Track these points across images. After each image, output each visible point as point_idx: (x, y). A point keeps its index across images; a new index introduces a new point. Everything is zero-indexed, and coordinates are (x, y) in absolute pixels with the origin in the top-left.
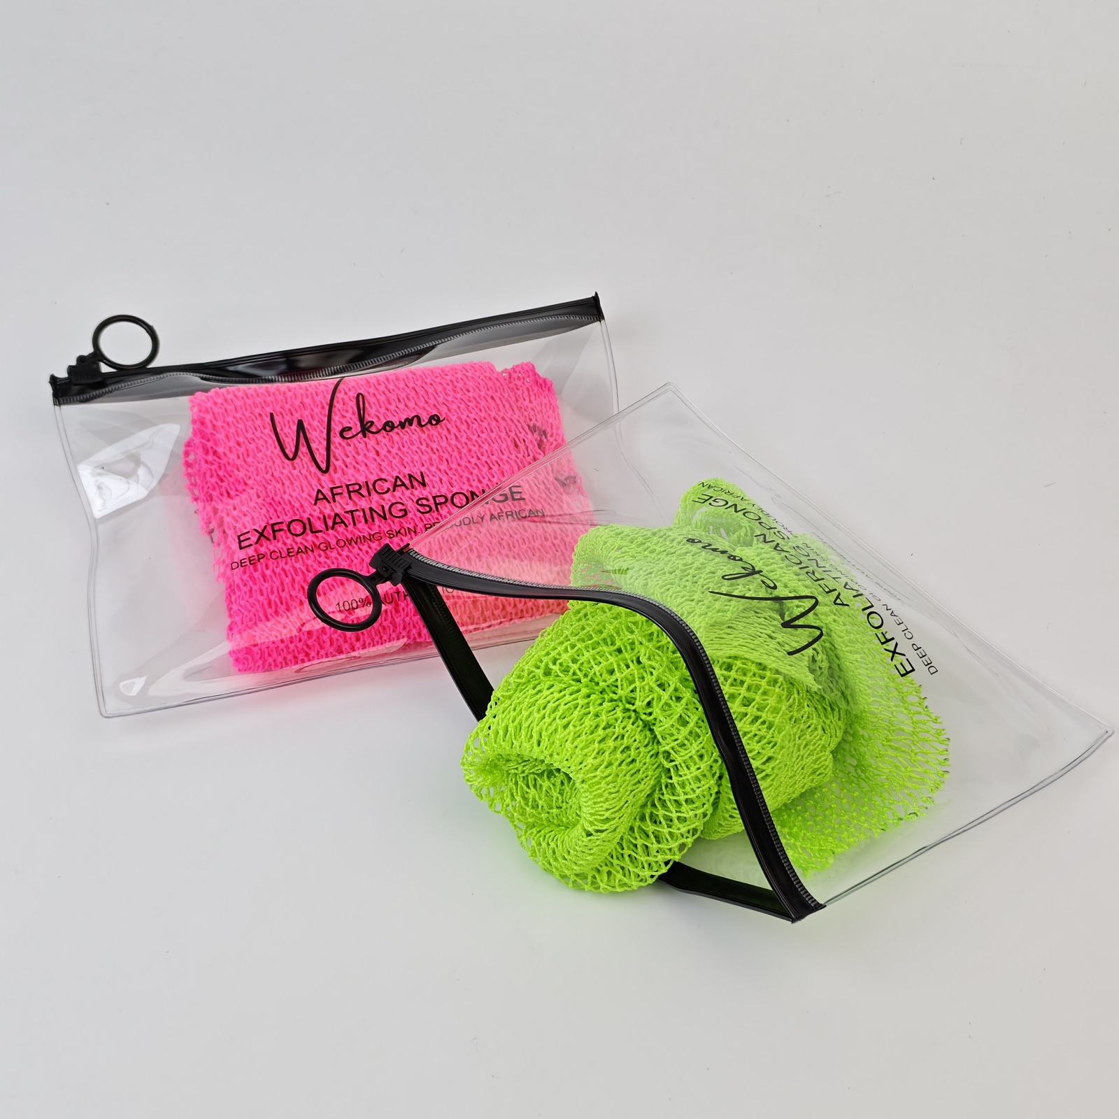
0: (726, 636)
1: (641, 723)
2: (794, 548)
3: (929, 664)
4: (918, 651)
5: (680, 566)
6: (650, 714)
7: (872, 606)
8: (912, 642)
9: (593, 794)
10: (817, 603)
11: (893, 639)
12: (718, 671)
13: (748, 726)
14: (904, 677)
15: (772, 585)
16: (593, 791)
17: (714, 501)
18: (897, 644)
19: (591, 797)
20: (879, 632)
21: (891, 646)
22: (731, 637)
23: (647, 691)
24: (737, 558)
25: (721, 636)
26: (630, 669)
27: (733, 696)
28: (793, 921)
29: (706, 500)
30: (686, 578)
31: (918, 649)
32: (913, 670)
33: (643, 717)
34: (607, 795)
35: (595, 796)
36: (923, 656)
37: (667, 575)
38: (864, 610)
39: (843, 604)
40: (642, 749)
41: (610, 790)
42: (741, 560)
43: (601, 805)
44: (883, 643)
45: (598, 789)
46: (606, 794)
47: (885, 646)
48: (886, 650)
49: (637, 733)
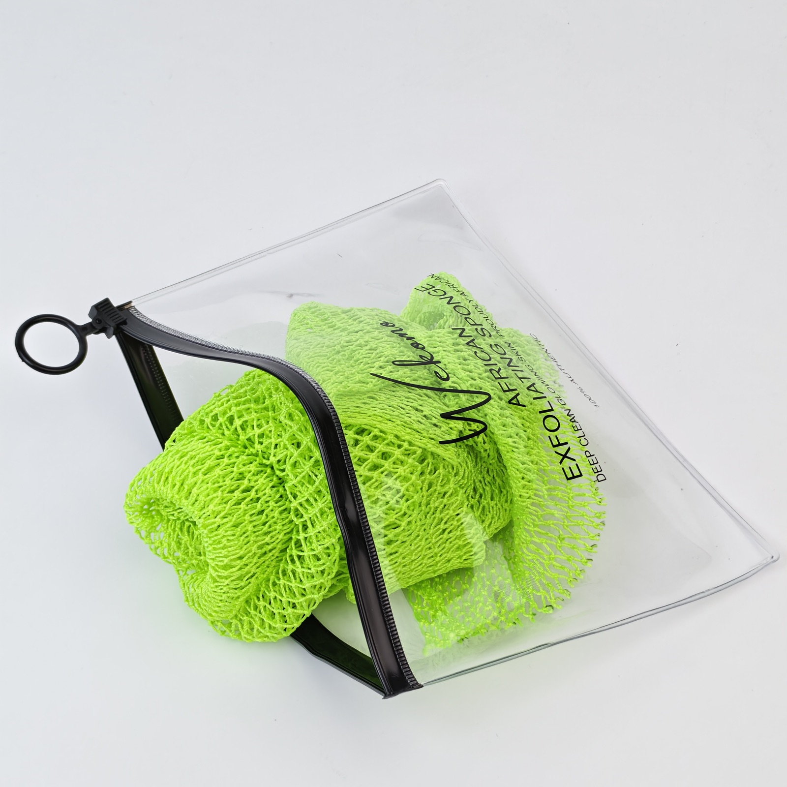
0: (362, 406)
1: (275, 479)
2: (491, 346)
3: (598, 472)
4: (590, 458)
5: (342, 342)
6: (283, 470)
7: (552, 410)
8: (586, 449)
9: (213, 539)
10: (490, 398)
11: (566, 443)
12: (349, 436)
13: (373, 490)
14: (569, 481)
15: (445, 376)
16: (213, 537)
17: (434, 291)
18: (569, 449)
19: (210, 542)
20: (553, 435)
21: (562, 450)
22: (368, 406)
23: (282, 448)
24: (420, 346)
25: (358, 405)
26: (268, 426)
27: (362, 461)
28: (386, 696)
29: (427, 289)
30: (343, 353)
31: (591, 456)
32: (581, 475)
33: (278, 472)
34: (226, 542)
35: (214, 541)
36: (594, 464)
37: (324, 348)
38: (540, 412)
39: (519, 404)
40: (272, 504)
41: (229, 538)
42: (423, 348)
43: (220, 551)
44: (554, 446)
45: (216, 535)
46: (224, 540)
47: (556, 449)
48: (556, 452)
49: (268, 488)
